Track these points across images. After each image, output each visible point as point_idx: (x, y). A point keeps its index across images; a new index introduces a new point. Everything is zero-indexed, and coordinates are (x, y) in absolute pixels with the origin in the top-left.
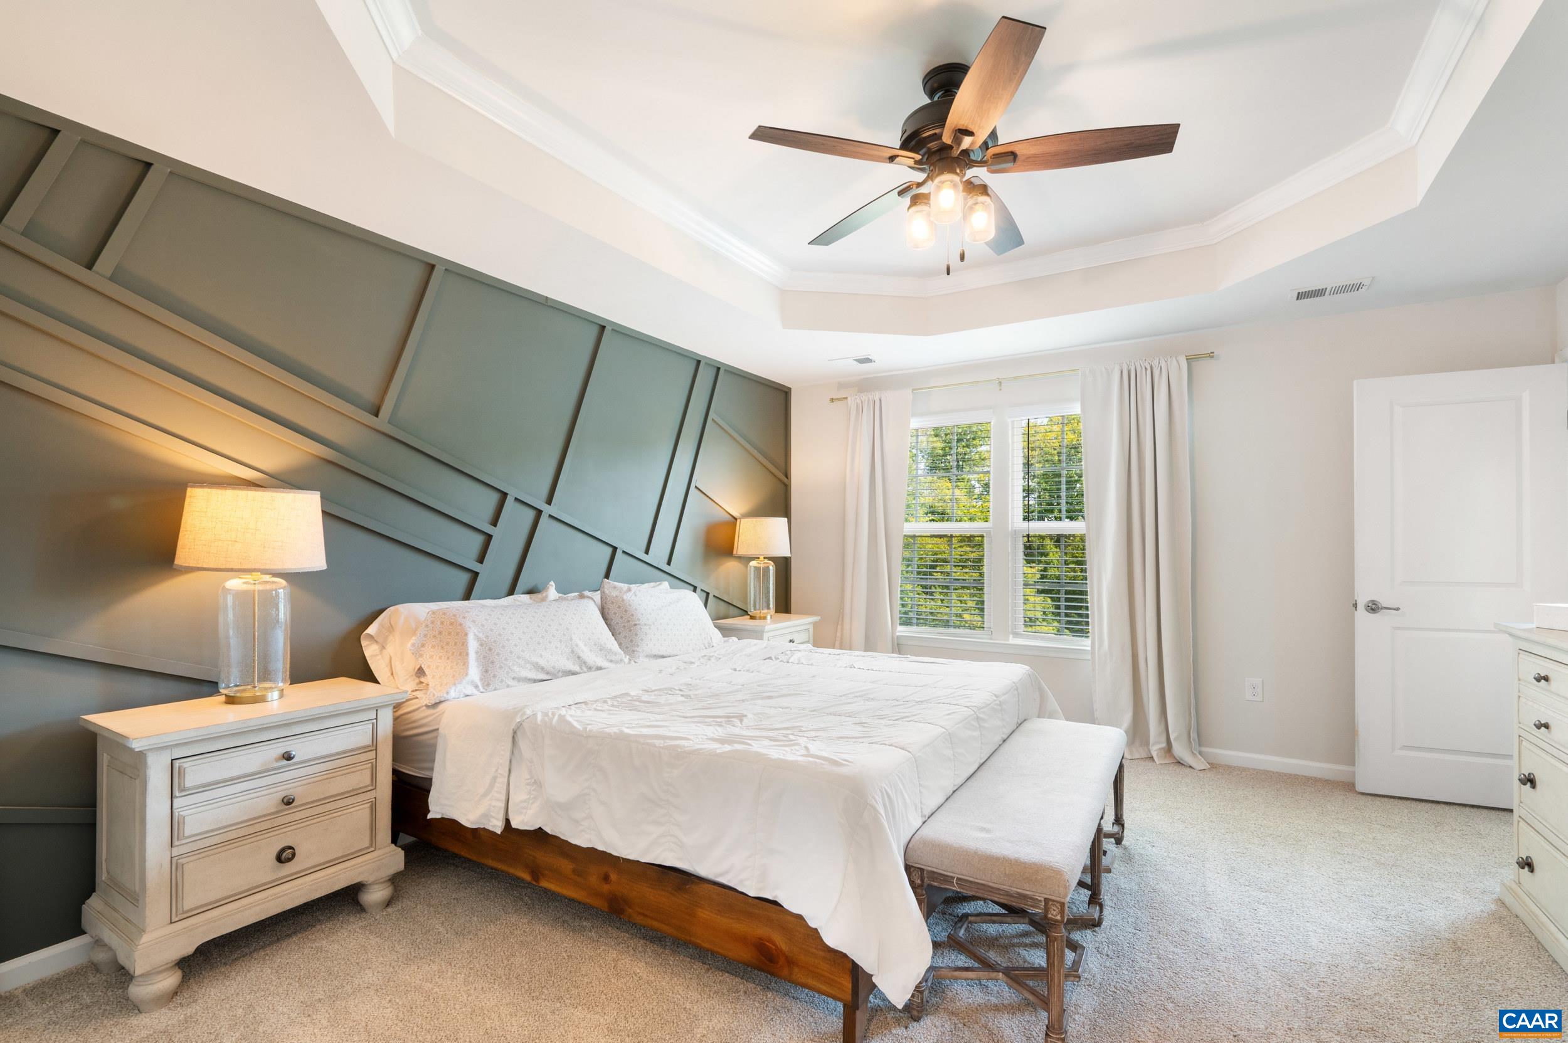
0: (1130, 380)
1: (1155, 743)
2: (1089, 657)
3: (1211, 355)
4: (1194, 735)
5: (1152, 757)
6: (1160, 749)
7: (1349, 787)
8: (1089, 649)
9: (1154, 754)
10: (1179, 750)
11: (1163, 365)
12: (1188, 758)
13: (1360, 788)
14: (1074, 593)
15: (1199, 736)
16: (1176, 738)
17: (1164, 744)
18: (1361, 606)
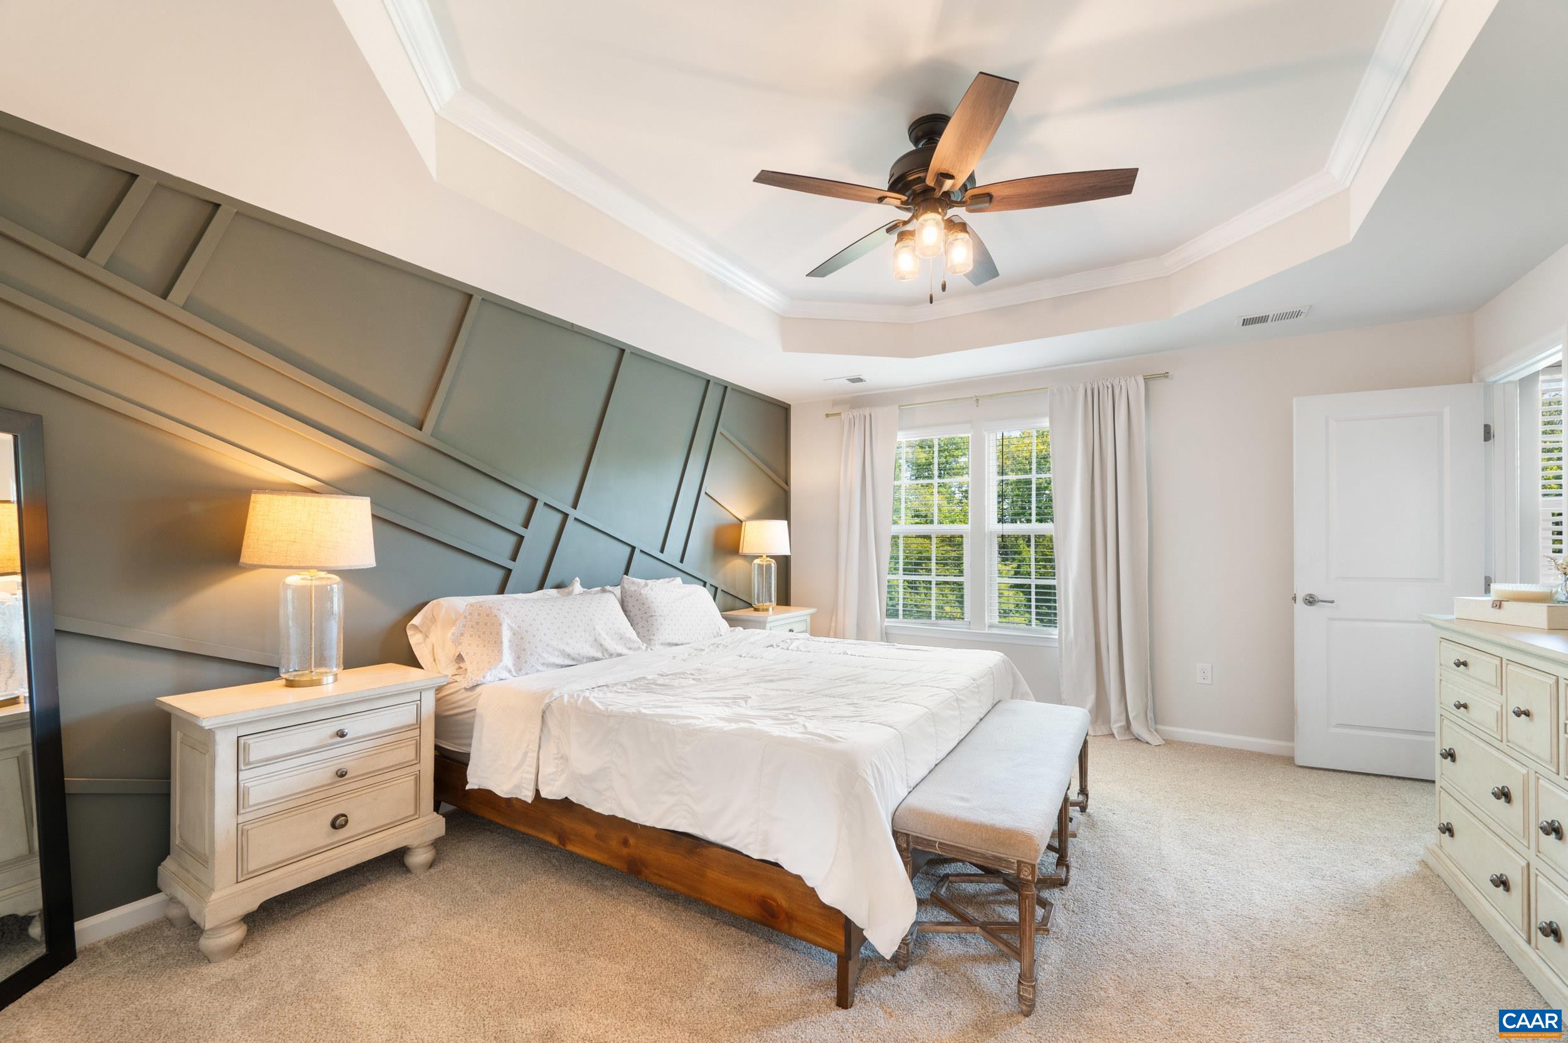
0: (1093, 398)
1: (1116, 722)
2: (1057, 645)
3: (1166, 375)
4: (1150, 714)
5: (1112, 735)
6: (1120, 727)
7: (1289, 761)
8: (1057, 638)
9: (1115, 732)
10: (1138, 728)
11: (1123, 384)
12: (1146, 736)
13: (1298, 762)
14: (1044, 587)
15: (1155, 715)
16: (1134, 718)
17: (1123, 723)
18: (1299, 599)
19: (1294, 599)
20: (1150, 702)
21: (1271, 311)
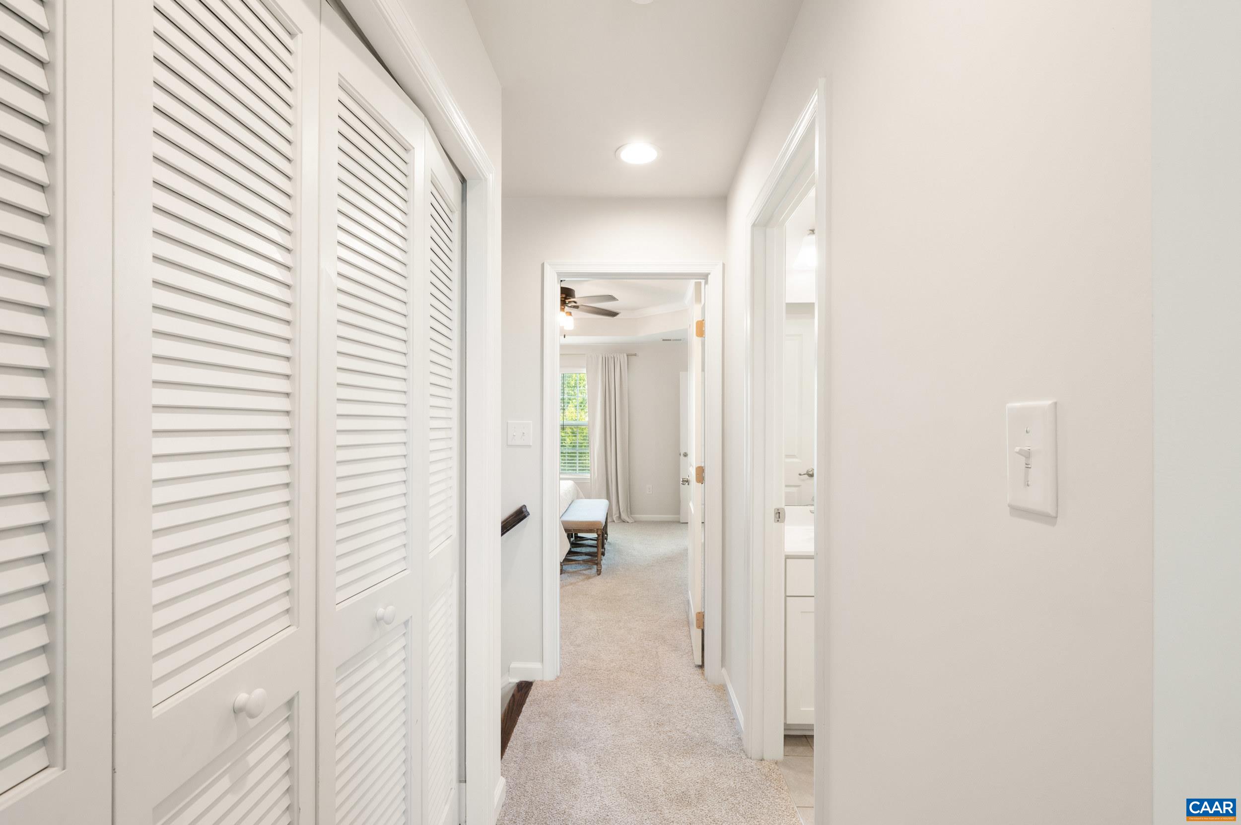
0: (606, 361)
1: (615, 514)
2: (589, 481)
3: (635, 355)
4: (629, 510)
5: (614, 521)
6: (617, 517)
7: (679, 522)
8: (589, 477)
9: (615, 519)
10: (624, 516)
11: (618, 356)
12: (627, 519)
13: (681, 522)
14: (583, 467)
15: (630, 510)
16: (623, 511)
17: (618, 515)
18: (682, 455)
19: (680, 454)
20: (629, 505)
21: (672, 338)
